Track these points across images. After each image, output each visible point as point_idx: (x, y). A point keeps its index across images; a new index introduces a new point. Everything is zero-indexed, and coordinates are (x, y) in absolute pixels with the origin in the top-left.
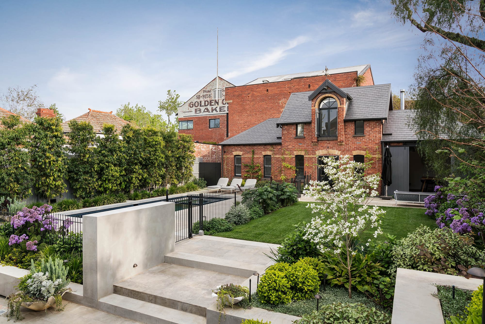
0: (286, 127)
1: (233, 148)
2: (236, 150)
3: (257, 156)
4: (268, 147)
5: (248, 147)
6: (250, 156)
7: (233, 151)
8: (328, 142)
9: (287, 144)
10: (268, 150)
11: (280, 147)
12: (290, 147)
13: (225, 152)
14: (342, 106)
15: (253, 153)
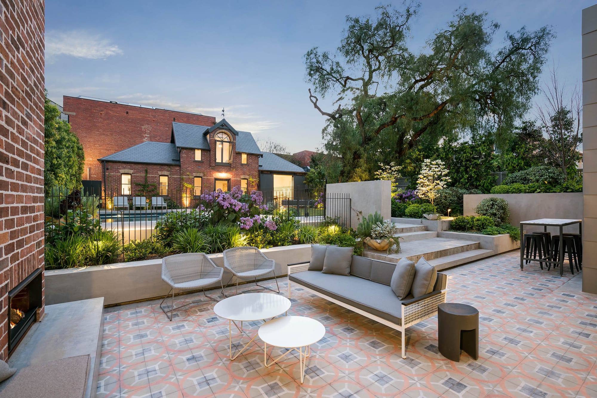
0: (185, 151)
1: (121, 166)
2: (124, 168)
3: (152, 175)
4: (166, 167)
5: (140, 166)
6: (143, 175)
7: (120, 169)
8: (223, 167)
9: (186, 166)
10: (164, 170)
11: (178, 168)
12: (189, 169)
13: (108, 169)
14: (234, 141)
15: (146, 171)
